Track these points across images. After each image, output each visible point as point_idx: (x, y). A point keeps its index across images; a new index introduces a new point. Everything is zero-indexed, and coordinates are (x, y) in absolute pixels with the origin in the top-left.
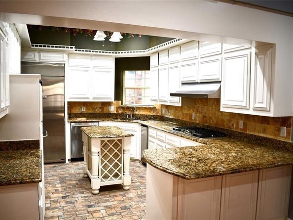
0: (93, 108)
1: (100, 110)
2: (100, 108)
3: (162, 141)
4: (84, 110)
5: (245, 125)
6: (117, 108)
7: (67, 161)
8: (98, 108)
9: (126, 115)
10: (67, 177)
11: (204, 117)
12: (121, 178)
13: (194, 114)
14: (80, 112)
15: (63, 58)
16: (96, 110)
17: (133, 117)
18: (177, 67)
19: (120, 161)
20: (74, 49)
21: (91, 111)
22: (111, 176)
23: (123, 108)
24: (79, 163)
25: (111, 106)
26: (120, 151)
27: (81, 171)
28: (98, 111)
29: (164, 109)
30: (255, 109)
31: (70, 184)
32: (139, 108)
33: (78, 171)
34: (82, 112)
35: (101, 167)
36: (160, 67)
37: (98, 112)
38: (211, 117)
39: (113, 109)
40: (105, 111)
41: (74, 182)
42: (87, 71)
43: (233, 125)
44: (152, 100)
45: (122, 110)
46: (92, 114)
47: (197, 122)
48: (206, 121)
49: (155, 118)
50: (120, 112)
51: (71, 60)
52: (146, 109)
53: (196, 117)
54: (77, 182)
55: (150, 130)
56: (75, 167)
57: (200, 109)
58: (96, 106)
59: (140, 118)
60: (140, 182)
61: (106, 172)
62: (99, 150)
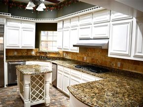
0: (21, 53)
2: (26, 52)
3: (68, 74)
4: (16, 54)
5: (122, 65)
6: (36, 53)
7: (5, 86)
9: (42, 57)
10: (6, 98)
11: (92, 59)
12: (43, 99)
13: (85, 58)
14: (13, 55)
15: (3, 20)
17: (46, 58)
18: (76, 29)
19: (43, 88)
20: (10, 15)
21: (20, 55)
22: (37, 98)
23: (40, 53)
24: (14, 87)
26: (43, 82)
27: (16, 93)
28: (25, 54)
29: (64, 54)
30: (135, 56)
31: (9, 104)
32: (50, 53)
33: (13, 93)
35: (31, 93)
36: (64, 29)
38: (97, 60)
39: (33, 53)
40: (29, 54)
41: (12, 102)
42: (18, 30)
43: (113, 65)
44: (58, 48)
47: (88, 62)
48: (94, 62)
49: (59, 59)
50: (38, 55)
51: (8, 23)
52: (53, 53)
53: (87, 59)
54: (14, 102)
55: (58, 66)
56: (11, 90)
57: (90, 55)
58: (23, 51)
59: (50, 59)
60: (54, 99)
61: (34, 96)
62: (30, 83)
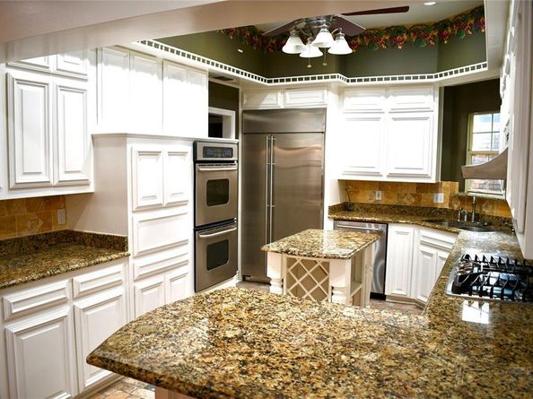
0: (398, 195)
1: (413, 200)
2: (414, 196)
4: (379, 197)
8: (409, 196)
14: (371, 202)
16: (405, 200)
17: (476, 220)
20: (338, 78)
23: (462, 199)
25: (438, 192)
26: (325, 286)
28: (409, 201)
34: (376, 201)
37: (409, 204)
40: (424, 203)
42: (378, 119)
45: (459, 202)
46: (394, 206)
50: (456, 207)
58: (404, 191)
59: (490, 224)
